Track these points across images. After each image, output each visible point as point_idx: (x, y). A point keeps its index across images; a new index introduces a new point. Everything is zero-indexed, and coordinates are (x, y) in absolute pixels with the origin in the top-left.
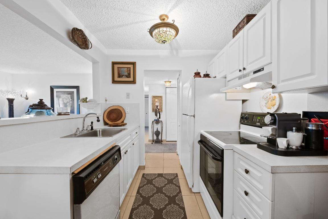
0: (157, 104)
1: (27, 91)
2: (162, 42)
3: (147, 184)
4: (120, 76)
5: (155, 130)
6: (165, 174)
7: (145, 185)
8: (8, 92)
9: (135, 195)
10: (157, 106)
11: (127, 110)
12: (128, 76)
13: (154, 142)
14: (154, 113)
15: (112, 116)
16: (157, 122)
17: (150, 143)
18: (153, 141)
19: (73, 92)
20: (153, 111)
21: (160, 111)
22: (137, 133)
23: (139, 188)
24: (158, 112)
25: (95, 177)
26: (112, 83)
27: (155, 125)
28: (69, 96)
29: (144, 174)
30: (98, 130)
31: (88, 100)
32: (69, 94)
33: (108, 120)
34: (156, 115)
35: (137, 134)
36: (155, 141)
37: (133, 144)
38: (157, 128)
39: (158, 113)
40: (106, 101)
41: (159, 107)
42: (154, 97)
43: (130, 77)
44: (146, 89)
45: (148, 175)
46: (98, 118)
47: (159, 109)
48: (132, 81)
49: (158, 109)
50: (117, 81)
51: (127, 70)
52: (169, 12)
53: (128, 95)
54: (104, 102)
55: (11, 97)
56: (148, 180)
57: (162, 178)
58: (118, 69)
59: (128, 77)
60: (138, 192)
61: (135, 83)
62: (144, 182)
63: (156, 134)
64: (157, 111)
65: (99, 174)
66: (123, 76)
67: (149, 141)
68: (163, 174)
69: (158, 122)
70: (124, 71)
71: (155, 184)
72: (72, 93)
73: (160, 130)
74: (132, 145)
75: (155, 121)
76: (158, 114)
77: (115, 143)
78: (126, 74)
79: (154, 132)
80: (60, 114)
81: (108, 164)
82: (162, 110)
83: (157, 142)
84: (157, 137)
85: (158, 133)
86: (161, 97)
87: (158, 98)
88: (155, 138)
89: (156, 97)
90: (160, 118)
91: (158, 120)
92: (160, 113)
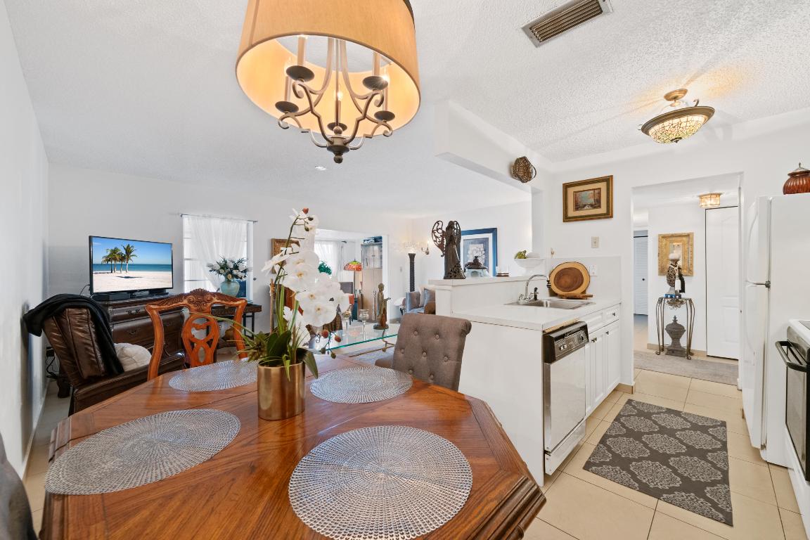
0: (675, 255)
2: (672, 141)
3: (637, 416)
4: (577, 207)
5: (669, 321)
6: (688, 414)
7: (633, 415)
9: (611, 422)
10: (675, 261)
11: (593, 270)
12: (596, 204)
13: (666, 350)
14: (664, 279)
15: (562, 282)
16: (675, 300)
17: (653, 352)
18: (662, 349)
19: (487, 239)
20: (661, 271)
21: (683, 272)
22: (614, 314)
23: (620, 416)
24: (677, 274)
26: (564, 221)
27: (668, 308)
28: (481, 246)
29: (630, 401)
30: (545, 301)
31: (527, 255)
32: (480, 243)
33: (557, 288)
34: (671, 283)
35: (615, 318)
36: (669, 350)
37: (607, 333)
38: (675, 318)
39: (677, 278)
40: (552, 253)
41: (680, 263)
42: (664, 237)
43: (600, 207)
44: (639, 219)
45: (640, 403)
47: (679, 268)
48: (604, 214)
49: (677, 268)
50: (572, 217)
51: (592, 195)
52: (687, 84)
53: (595, 242)
54: (550, 256)
55: (412, 252)
56: (640, 411)
58: (576, 195)
59: (595, 208)
60: (617, 420)
61: (611, 217)
62: (631, 411)
63: (670, 333)
64: (675, 274)
66: (585, 206)
67: (650, 346)
68: (681, 412)
69: (677, 300)
70: (587, 196)
71: (657, 420)
72: (485, 241)
73: (682, 321)
74: (604, 334)
75: (667, 297)
76: (678, 283)
78: (592, 201)
79: (665, 327)
80: (498, 275)
82: (691, 272)
83: (673, 352)
84: (673, 339)
85: (676, 330)
86: (688, 236)
87: (679, 239)
88: (668, 341)
89: (672, 236)
90: (684, 292)
91: (676, 295)
92: (685, 278)
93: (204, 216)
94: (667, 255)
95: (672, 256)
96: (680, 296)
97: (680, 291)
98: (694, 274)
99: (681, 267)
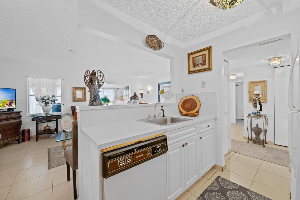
1: (148, 88)
2: (229, 4)
3: (218, 191)
4: (195, 66)
5: (254, 126)
6: (252, 192)
7: (215, 191)
8: (141, 89)
9: (198, 197)
10: (258, 95)
11: (203, 100)
12: (203, 63)
13: (252, 141)
14: (251, 104)
15: (186, 106)
16: (258, 115)
17: (246, 141)
18: (250, 140)
20: (250, 100)
21: (261, 101)
22: (209, 126)
23: (206, 191)
24: (258, 102)
25: (123, 160)
26: (188, 74)
27: (253, 119)
29: (219, 177)
30: (168, 117)
31: (165, 91)
33: (183, 109)
34: (255, 107)
36: (254, 141)
37: (201, 138)
38: (257, 124)
39: (258, 104)
40: (183, 91)
41: (260, 96)
42: (252, 83)
43: (205, 64)
45: (224, 180)
46: (162, 106)
47: (259, 99)
48: (208, 68)
49: (258, 99)
50: (192, 71)
51: (201, 58)
53: (203, 84)
54: (181, 92)
55: (142, 92)
56: (221, 187)
57: (244, 195)
58: (193, 59)
59: (203, 65)
60: (202, 195)
61: (211, 70)
62: (216, 187)
63: (255, 132)
65: (129, 159)
66: (198, 65)
67: (245, 138)
68: (248, 190)
70: (199, 59)
71: (229, 197)
73: (260, 126)
74: (198, 138)
75: (253, 114)
76: (258, 106)
77: (164, 133)
78: (201, 62)
79: (252, 129)
80: (140, 103)
81: (145, 153)
82: (266, 101)
83: (256, 142)
84: (256, 135)
85: (258, 131)
86: (264, 82)
87: (259, 84)
88: (254, 136)
89: (256, 82)
90: (262, 111)
91: (257, 113)
92: (262, 104)
93: (37, 77)
94: (253, 92)
95: (256, 92)
96: (260, 113)
97: (260, 111)
98: (268, 101)
99: (260, 98)
